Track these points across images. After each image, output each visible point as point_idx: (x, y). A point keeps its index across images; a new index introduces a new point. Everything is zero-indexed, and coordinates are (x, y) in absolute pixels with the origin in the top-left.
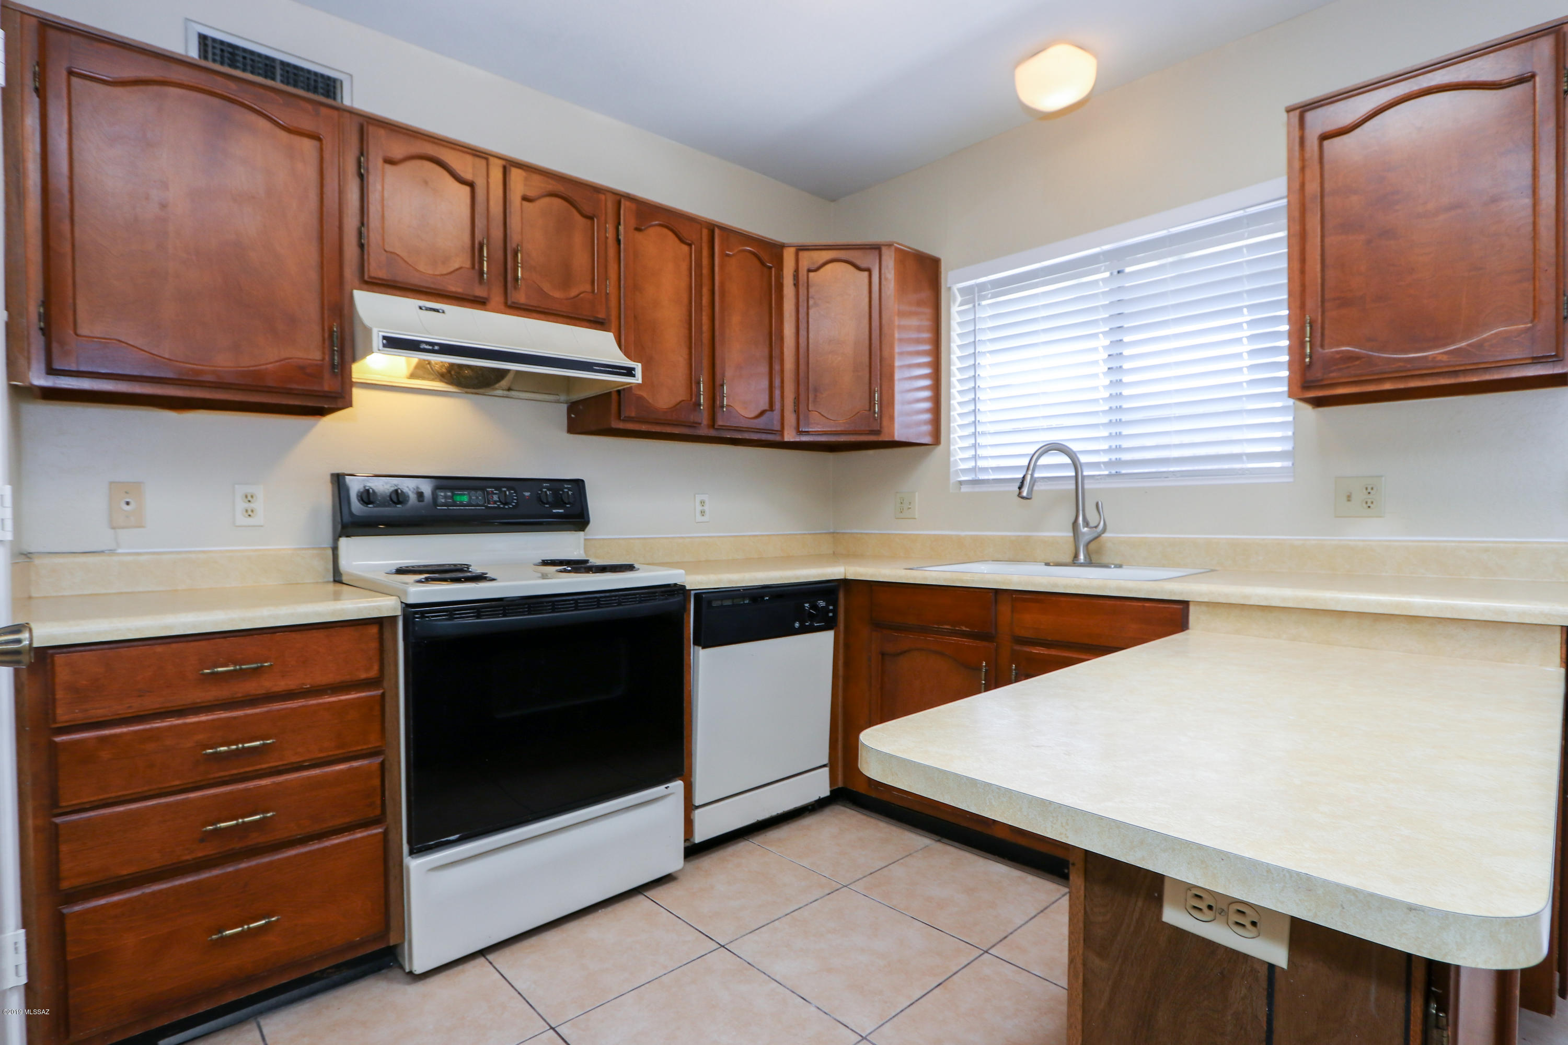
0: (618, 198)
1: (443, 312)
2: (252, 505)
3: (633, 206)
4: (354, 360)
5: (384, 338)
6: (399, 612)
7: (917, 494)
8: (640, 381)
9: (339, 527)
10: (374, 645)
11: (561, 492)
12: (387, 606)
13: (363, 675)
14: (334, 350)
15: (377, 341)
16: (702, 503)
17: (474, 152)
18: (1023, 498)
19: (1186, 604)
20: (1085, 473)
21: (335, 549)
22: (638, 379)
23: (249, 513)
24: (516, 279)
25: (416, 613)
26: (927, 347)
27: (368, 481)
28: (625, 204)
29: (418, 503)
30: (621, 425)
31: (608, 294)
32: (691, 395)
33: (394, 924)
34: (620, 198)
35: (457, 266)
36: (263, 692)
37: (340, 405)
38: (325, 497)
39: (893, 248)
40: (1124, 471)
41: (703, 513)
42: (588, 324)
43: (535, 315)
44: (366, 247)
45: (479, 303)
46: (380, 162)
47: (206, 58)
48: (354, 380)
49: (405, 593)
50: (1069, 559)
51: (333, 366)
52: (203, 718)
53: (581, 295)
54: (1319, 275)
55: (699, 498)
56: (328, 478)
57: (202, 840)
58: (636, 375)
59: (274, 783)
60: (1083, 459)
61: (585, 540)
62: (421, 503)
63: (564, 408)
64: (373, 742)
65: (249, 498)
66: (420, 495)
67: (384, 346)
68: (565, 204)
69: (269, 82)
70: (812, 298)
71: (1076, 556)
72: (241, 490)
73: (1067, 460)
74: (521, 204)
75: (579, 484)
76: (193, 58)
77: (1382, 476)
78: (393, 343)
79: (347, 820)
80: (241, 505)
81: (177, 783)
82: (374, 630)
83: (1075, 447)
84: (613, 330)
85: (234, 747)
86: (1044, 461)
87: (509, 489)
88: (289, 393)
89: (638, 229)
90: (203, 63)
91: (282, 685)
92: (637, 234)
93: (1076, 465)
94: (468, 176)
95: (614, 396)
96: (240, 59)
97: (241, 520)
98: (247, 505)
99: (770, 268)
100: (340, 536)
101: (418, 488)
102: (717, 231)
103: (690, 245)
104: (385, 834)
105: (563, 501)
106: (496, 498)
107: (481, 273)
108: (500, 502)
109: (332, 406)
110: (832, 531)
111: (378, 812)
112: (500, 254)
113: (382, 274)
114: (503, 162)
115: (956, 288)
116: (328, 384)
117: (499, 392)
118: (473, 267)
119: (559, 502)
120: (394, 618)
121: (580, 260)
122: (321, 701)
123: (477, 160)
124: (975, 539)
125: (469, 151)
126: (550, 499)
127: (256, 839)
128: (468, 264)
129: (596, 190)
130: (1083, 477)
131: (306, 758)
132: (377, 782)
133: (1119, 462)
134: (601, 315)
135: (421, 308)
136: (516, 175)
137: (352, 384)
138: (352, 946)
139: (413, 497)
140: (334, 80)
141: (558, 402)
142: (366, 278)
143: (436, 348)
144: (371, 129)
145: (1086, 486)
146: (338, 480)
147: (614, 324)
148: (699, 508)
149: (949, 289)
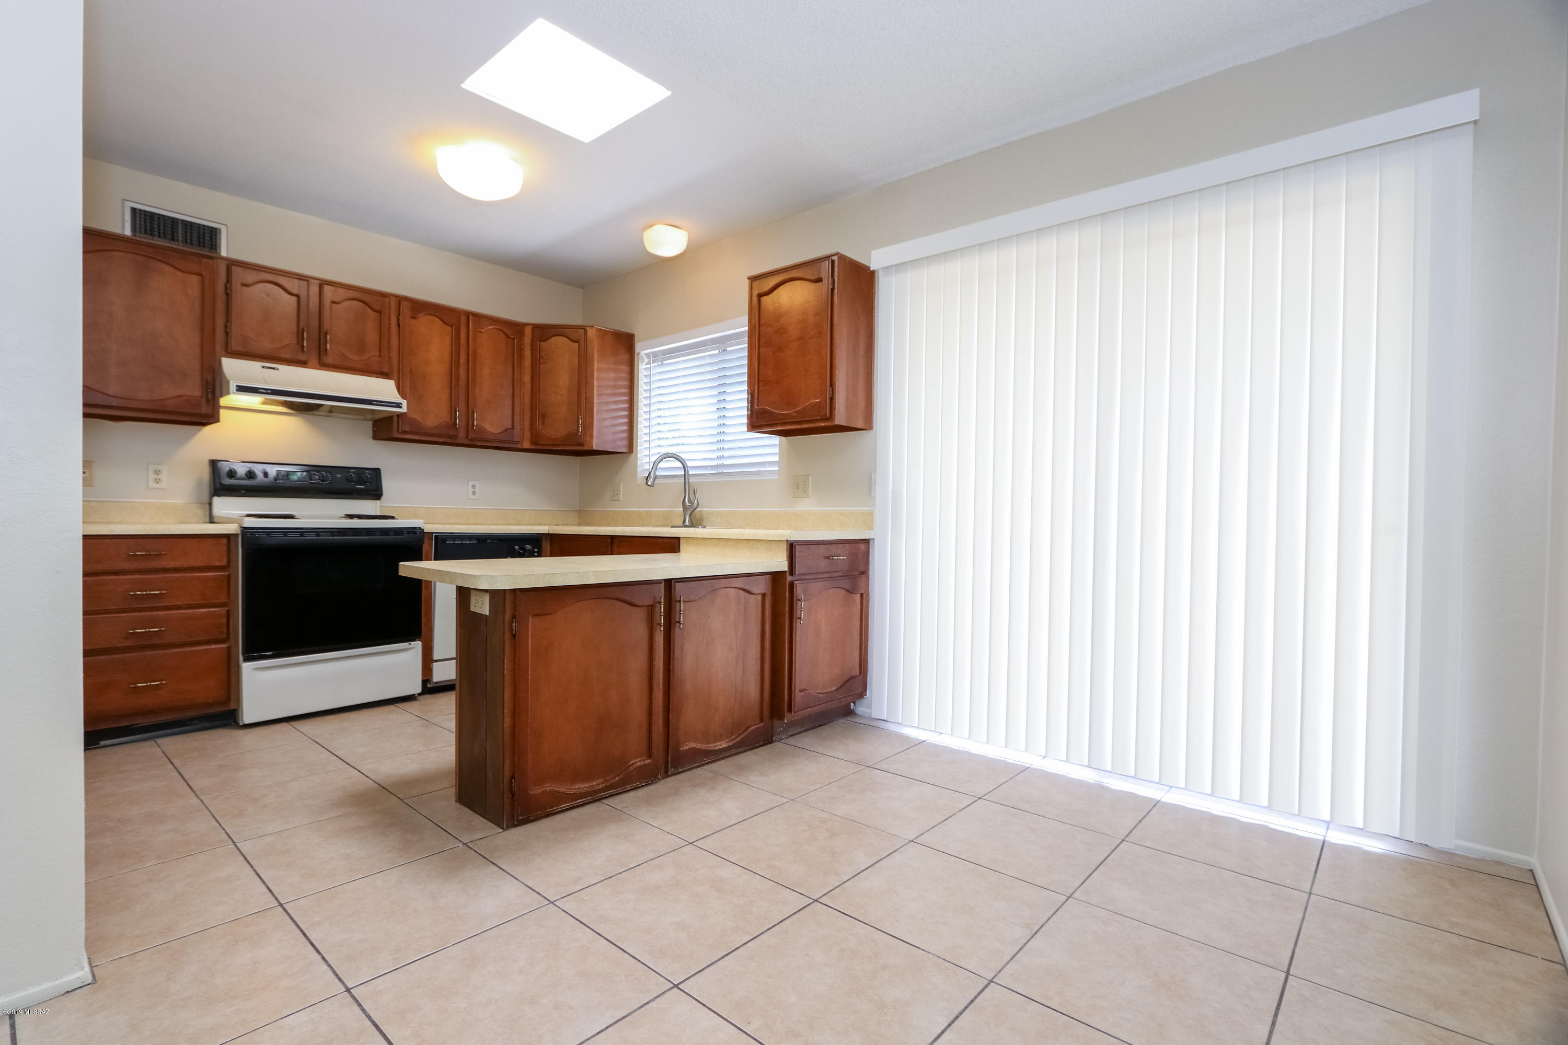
0: (399, 299)
1: (278, 369)
2: (159, 477)
3: (409, 304)
4: (221, 396)
5: (237, 386)
6: (239, 532)
7: (621, 485)
8: (405, 411)
9: (213, 491)
10: (225, 548)
11: (363, 476)
12: (232, 528)
13: (218, 564)
14: (208, 391)
15: (233, 387)
16: (474, 487)
17: (299, 277)
18: (649, 485)
19: (678, 539)
20: (690, 473)
21: (210, 504)
22: (404, 409)
23: (157, 481)
24: (326, 349)
25: (248, 532)
26: (626, 391)
27: (232, 465)
28: (404, 303)
29: (263, 478)
30: (400, 436)
31: (390, 357)
32: (451, 418)
33: (233, 697)
34: (401, 299)
35: (287, 343)
36: (161, 567)
37: (212, 420)
38: (205, 473)
39: (594, 328)
40: (725, 471)
41: (474, 493)
42: (376, 375)
43: (340, 370)
44: (229, 334)
45: (303, 363)
46: (239, 286)
47: (135, 236)
48: (221, 405)
49: (242, 521)
50: (681, 524)
51: (208, 400)
52: (129, 577)
53: (372, 358)
54: (756, 368)
55: (471, 484)
56: (207, 462)
57: (126, 638)
58: (403, 407)
59: (166, 614)
60: (689, 464)
61: (381, 506)
62: (266, 479)
63: (371, 423)
64: (223, 599)
65: (157, 472)
66: (266, 474)
67: (237, 390)
68: (361, 304)
69: (173, 245)
70: (542, 358)
71: (684, 521)
72: (152, 468)
73: (680, 465)
74: (331, 306)
75: (377, 472)
76: (129, 236)
77: (809, 475)
78: (242, 389)
79: (207, 638)
80: (152, 476)
81: (115, 608)
82: (225, 541)
83: (683, 456)
84: (395, 379)
85: (145, 593)
86: (661, 465)
87: (326, 472)
88: (181, 414)
89: (412, 318)
90: (134, 238)
91: (171, 564)
92: (412, 320)
93: (685, 467)
94: (296, 292)
95: (395, 418)
96: (156, 219)
97: (152, 484)
98: (156, 476)
99: (513, 339)
100: (214, 496)
101: (264, 470)
102: (471, 316)
103: (452, 326)
104: (229, 648)
105: (363, 480)
106: (317, 477)
107: (303, 346)
108: (320, 480)
109: (207, 421)
110: (578, 509)
111: (225, 636)
112: (316, 335)
113: (239, 349)
114: (318, 282)
115: (643, 353)
116: (204, 410)
117: (323, 413)
118: (298, 344)
119: (363, 482)
120: (236, 535)
121: (372, 336)
122: (193, 575)
123: (302, 282)
124: (646, 512)
125: (297, 277)
126: (354, 480)
127: (155, 641)
128: (295, 341)
129: (383, 295)
130: (689, 475)
131: (185, 603)
132: (224, 620)
133: (723, 466)
134: (386, 370)
135: (263, 367)
136: (327, 288)
137: (219, 407)
138: (208, 705)
139: (260, 475)
140: (216, 229)
141: (366, 420)
142: (229, 351)
143: (269, 391)
144: (234, 268)
145: (690, 481)
146: (214, 464)
147: (395, 375)
148: (471, 490)
149: (639, 353)
